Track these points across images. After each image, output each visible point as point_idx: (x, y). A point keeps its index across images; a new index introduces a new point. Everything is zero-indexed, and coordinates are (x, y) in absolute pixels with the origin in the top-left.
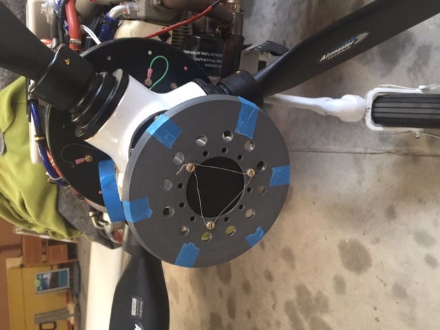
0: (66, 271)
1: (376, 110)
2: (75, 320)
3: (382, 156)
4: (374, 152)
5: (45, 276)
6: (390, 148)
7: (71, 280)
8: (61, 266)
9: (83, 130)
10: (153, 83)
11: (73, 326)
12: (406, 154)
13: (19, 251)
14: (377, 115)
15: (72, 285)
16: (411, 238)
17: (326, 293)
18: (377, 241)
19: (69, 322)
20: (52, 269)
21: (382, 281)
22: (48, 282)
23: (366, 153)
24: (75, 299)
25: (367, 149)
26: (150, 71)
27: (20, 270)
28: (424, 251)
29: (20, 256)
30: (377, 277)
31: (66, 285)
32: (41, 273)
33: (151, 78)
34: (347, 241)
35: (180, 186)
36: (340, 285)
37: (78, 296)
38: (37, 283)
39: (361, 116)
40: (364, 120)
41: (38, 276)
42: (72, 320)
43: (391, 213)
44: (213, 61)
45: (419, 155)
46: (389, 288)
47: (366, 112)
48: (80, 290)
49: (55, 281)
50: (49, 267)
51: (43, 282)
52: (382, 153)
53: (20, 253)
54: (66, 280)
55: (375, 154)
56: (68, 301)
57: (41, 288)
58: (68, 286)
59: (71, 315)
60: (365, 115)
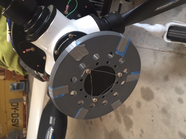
0: (23, 83)
1: (169, 33)
2: (26, 103)
3: (166, 53)
4: (164, 50)
5: (14, 84)
6: (171, 50)
7: (25, 87)
8: (21, 81)
9: (30, 37)
10: (69, 13)
11: (25, 106)
12: (178, 53)
13: (3, 73)
14: (169, 35)
15: (25, 89)
16: (173, 90)
17: (132, 107)
18: (158, 89)
19: (23, 104)
20: (17, 82)
21: (157, 106)
22: (15, 87)
23: (159, 51)
24: (26, 94)
25: (160, 49)
26: (67, 6)
27: (3, 81)
28: (178, 96)
29: (4, 75)
30: (155, 104)
31: (23, 89)
32: (13, 83)
33: (68, 10)
34: (145, 87)
35: (81, 80)
36: (139, 105)
37: (28, 94)
38: (11, 87)
39: (162, 35)
40: (163, 37)
41: (11, 84)
42: (25, 103)
43: (166, 78)
44: (99, 3)
45: (184, 55)
46: (160, 109)
47: (165, 33)
48: (29, 91)
49: (18, 87)
50: (16, 81)
51: (13, 87)
52: (167, 52)
53: (4, 74)
54: (23, 87)
55: (164, 51)
56: (23, 95)
57: (12, 89)
58: (24, 89)
59: (24, 101)
60: (164, 35)
